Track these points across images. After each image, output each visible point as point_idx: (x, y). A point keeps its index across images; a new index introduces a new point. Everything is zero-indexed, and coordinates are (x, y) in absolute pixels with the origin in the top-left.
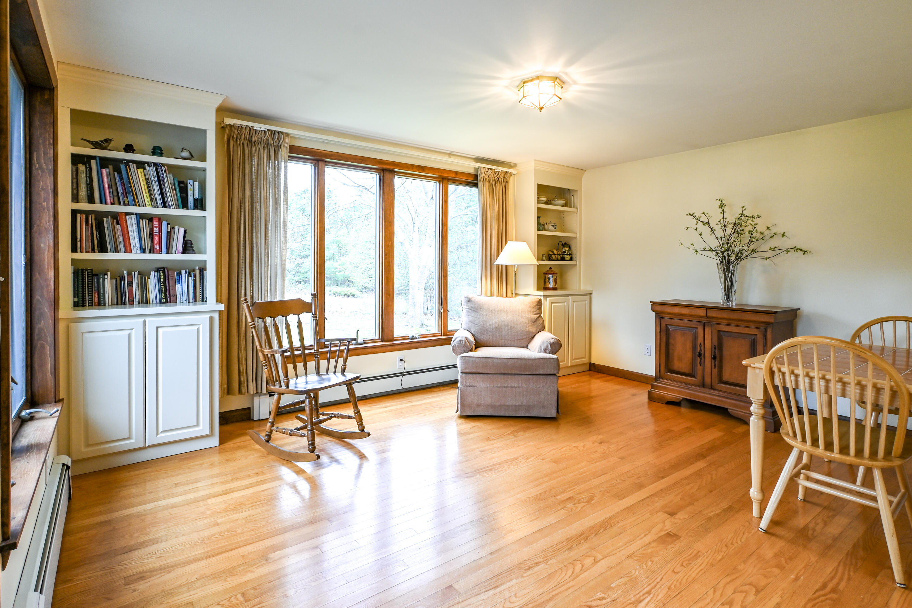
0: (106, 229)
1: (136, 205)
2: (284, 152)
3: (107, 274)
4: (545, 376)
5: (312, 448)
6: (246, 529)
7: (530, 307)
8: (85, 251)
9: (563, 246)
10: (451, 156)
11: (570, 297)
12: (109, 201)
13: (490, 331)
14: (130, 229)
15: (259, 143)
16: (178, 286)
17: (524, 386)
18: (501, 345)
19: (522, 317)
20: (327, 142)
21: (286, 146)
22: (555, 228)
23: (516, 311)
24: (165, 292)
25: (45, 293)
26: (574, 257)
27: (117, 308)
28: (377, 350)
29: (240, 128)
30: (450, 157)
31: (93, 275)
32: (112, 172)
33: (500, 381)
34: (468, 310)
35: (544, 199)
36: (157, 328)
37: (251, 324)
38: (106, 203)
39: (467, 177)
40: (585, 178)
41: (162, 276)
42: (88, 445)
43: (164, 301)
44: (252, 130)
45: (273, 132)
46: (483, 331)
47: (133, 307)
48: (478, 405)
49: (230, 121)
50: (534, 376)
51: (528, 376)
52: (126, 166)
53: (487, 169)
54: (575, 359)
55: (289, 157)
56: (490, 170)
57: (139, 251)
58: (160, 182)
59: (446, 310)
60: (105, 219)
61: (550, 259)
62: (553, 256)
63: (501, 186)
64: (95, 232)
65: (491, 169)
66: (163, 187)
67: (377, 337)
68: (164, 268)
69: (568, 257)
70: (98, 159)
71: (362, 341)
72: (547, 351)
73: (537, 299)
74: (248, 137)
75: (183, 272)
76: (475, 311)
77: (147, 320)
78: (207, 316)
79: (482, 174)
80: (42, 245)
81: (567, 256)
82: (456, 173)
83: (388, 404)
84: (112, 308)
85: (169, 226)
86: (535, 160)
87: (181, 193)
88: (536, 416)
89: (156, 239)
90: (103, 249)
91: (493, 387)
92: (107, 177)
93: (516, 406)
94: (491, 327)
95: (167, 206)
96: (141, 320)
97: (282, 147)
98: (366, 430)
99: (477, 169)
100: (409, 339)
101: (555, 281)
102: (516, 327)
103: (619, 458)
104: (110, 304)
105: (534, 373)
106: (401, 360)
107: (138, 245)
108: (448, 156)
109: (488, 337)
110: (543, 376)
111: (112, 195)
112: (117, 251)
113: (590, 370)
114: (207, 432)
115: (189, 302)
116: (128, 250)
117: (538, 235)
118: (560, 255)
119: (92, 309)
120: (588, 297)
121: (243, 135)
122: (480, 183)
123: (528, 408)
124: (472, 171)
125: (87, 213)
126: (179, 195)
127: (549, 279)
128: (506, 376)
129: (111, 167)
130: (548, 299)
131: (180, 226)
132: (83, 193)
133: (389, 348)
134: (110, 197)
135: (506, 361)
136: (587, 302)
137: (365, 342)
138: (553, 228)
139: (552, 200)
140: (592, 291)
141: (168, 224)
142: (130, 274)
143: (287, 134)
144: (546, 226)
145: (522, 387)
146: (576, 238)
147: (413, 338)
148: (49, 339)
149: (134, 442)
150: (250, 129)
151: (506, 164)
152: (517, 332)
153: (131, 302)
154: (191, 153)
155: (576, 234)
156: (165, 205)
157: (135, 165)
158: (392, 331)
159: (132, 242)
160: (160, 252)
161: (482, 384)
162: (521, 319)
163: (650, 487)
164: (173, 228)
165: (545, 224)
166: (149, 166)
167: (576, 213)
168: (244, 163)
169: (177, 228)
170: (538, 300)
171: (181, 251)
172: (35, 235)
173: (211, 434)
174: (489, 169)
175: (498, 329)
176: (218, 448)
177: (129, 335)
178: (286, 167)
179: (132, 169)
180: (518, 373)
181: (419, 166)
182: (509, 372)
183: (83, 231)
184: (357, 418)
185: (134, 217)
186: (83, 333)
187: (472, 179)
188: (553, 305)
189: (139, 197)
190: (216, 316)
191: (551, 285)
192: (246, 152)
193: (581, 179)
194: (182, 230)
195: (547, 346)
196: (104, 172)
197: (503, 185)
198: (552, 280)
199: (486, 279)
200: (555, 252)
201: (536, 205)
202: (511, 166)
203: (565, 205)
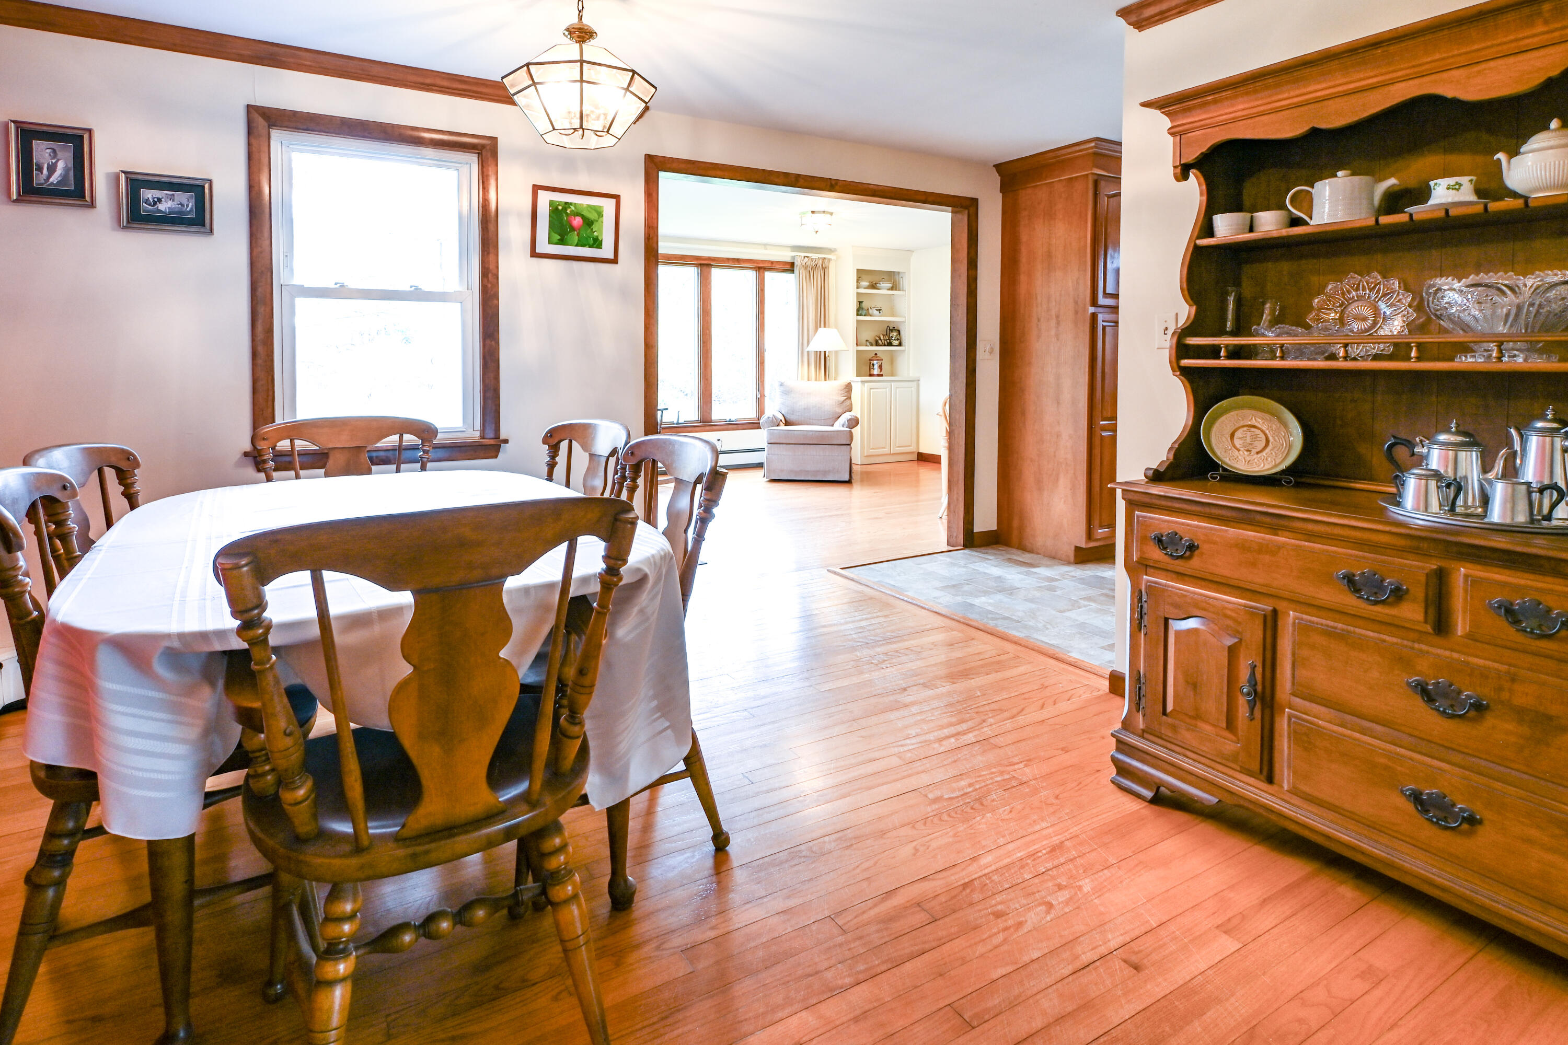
4: (839, 446)
7: (838, 390)
9: (891, 330)
11: (892, 384)
13: (797, 412)
17: (821, 454)
22: (880, 312)
23: (824, 394)
26: (903, 343)
28: (696, 429)
30: (766, 248)
33: (800, 450)
35: (865, 284)
39: (784, 265)
40: (914, 259)
46: (793, 412)
48: (782, 471)
50: (830, 446)
53: (801, 257)
54: (898, 447)
59: (763, 396)
61: (877, 344)
62: (880, 342)
63: (819, 273)
65: (806, 256)
67: (696, 418)
69: (896, 343)
71: (683, 422)
72: (844, 427)
73: (846, 382)
76: (786, 394)
79: (797, 261)
81: (894, 342)
82: (772, 262)
86: (852, 246)
88: (831, 479)
91: (795, 455)
93: (814, 471)
94: (801, 408)
99: (793, 257)
100: (726, 421)
101: (880, 367)
102: (826, 409)
106: (719, 440)
109: (796, 417)
110: (835, 446)
113: (918, 460)
117: (858, 321)
118: (886, 340)
120: (915, 383)
122: (796, 270)
123: (825, 472)
124: (789, 260)
127: (873, 365)
128: (805, 446)
130: (866, 384)
133: (707, 428)
135: (805, 433)
136: (912, 389)
137: (686, 422)
138: (878, 312)
139: (877, 284)
140: (921, 377)
144: (870, 311)
146: (905, 322)
147: (731, 421)
151: (825, 249)
152: (824, 412)
155: (904, 319)
158: (710, 413)
161: (785, 453)
162: (828, 401)
165: (870, 309)
167: (904, 296)
170: (846, 384)
174: (803, 256)
175: (807, 409)
181: (735, 259)
187: (789, 266)
188: (872, 391)
191: (876, 372)
193: (907, 260)
195: (843, 423)
197: (822, 272)
198: (876, 367)
199: (802, 364)
200: (882, 338)
201: (856, 291)
202: (831, 251)
203: (892, 289)
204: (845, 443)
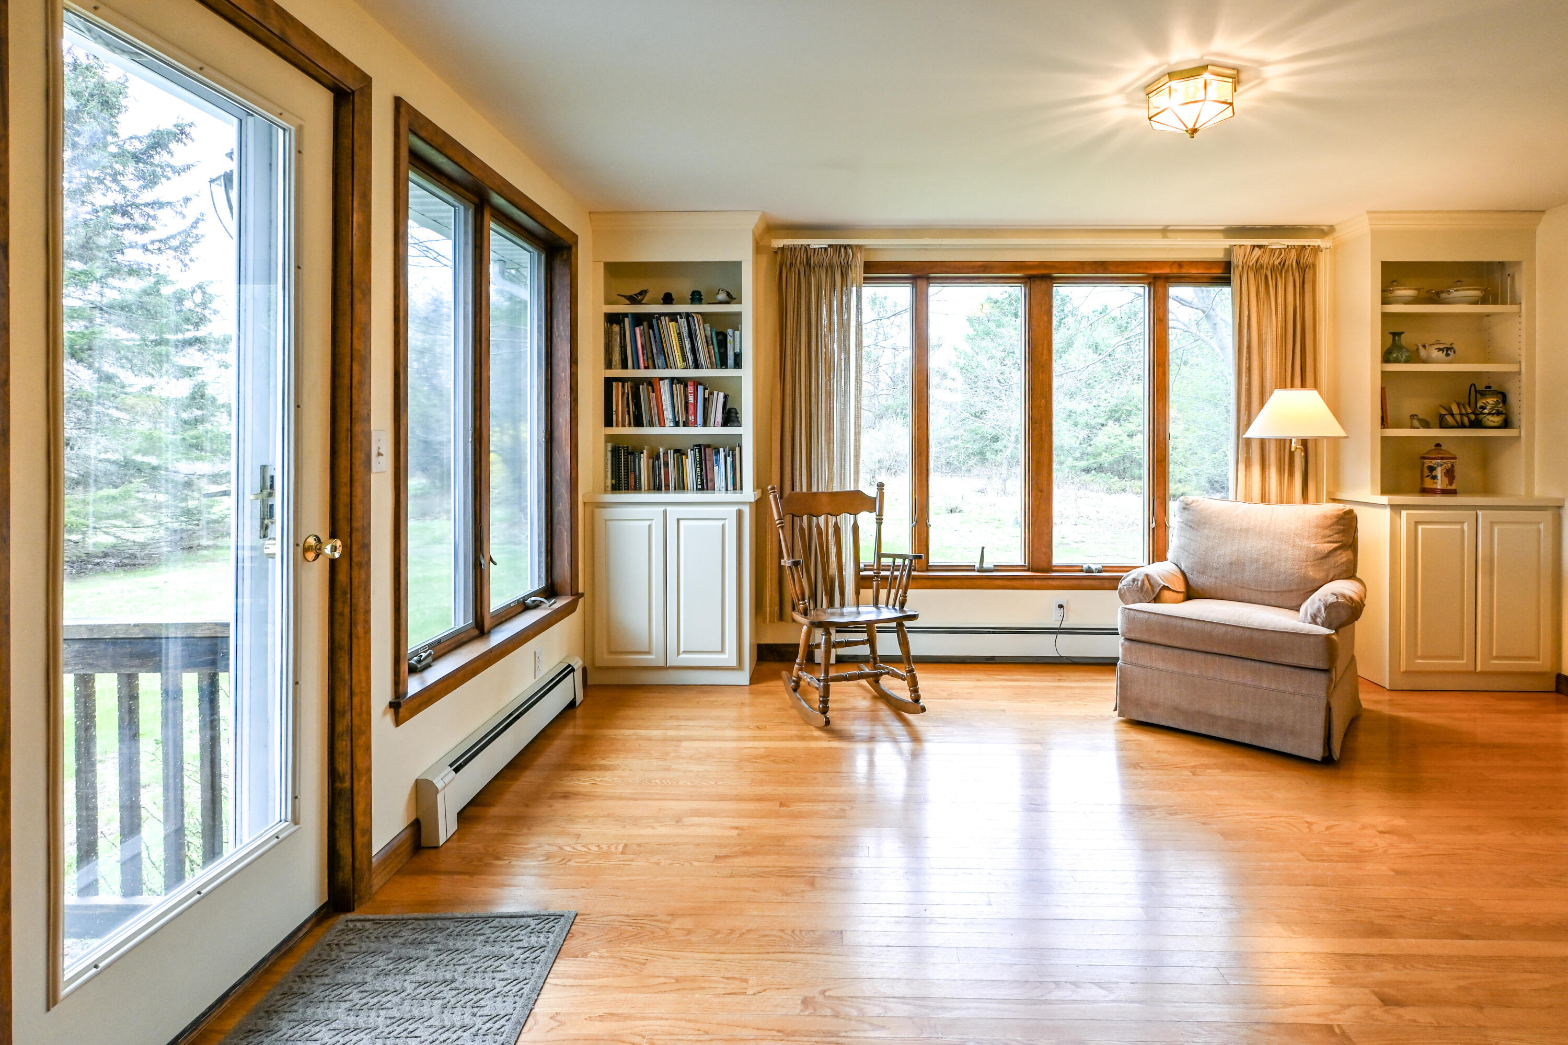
0: (642, 398)
1: (667, 367)
2: (857, 273)
3: (643, 453)
4: (1297, 670)
5: (823, 707)
6: (689, 784)
7: (1318, 526)
8: (620, 425)
9: (1483, 394)
10: (1169, 234)
11: (1480, 513)
12: (642, 365)
13: (1217, 569)
14: (663, 398)
15: (821, 266)
16: (716, 468)
17: (1250, 683)
18: (1240, 598)
19: (1294, 546)
20: (926, 248)
21: (858, 265)
22: (1447, 355)
23: (1282, 534)
24: (701, 476)
25: (563, 473)
26: (1515, 419)
27: (654, 493)
28: (1015, 583)
29: (793, 249)
30: (1165, 236)
31: (629, 453)
32: (646, 330)
33: (1196, 666)
34: (1181, 525)
35: (1407, 293)
36: (678, 520)
37: (778, 522)
38: (639, 368)
39: (1207, 269)
40: (1545, 230)
41: (697, 455)
42: (611, 652)
43: (700, 487)
44: (808, 250)
45: (837, 248)
46: (1204, 568)
47: (669, 493)
48: (1154, 705)
49: (779, 243)
50: (1271, 666)
51: (1258, 664)
52: (657, 320)
53: (1249, 248)
54: (1497, 658)
55: (865, 278)
56: (1256, 249)
57: (672, 424)
58: (691, 336)
60: (641, 386)
61: (1443, 425)
62: (1449, 418)
63: (1291, 278)
64: (631, 402)
65: (1260, 247)
66: (695, 342)
67: (1023, 563)
68: (700, 445)
69: (1497, 420)
70: (630, 316)
71: (990, 566)
72: (1319, 620)
73: (1340, 510)
74: (805, 260)
75: (721, 450)
76: (1193, 528)
77: (669, 509)
78: (734, 509)
79: (1238, 259)
80: (561, 420)
81: (1490, 418)
82: (1180, 264)
83: (1020, 677)
84: (648, 493)
85: (707, 392)
86: (1368, 212)
87: (719, 348)
88: (1277, 749)
89: (691, 408)
90: (638, 422)
91: (1185, 674)
92: (641, 336)
93: (1230, 719)
94: (1222, 561)
95: (700, 366)
96: (661, 509)
97: (853, 267)
98: (922, 702)
99: (1229, 251)
100: (1082, 571)
101: (1453, 474)
102: (1276, 565)
103: (1392, 870)
104: (646, 488)
105: (1271, 659)
106: (1061, 606)
107: (671, 417)
108: (1160, 235)
109: (1213, 580)
110: (1293, 670)
111: (645, 358)
112: (651, 424)
113: (1558, 691)
114: (734, 663)
115: (727, 490)
116: (662, 424)
117: (1386, 375)
118: (1467, 415)
119: (628, 493)
120: (1549, 513)
121: (799, 258)
122: (1235, 278)
123: (1257, 728)
124: (1220, 256)
125: (623, 380)
126: (716, 350)
127: (1432, 468)
128: (1209, 657)
129: (645, 324)
130: (1404, 513)
131: (719, 391)
132: (616, 357)
133: (1036, 582)
134: (644, 360)
135: (1208, 627)
136: (1542, 526)
137: (997, 568)
138: (1441, 355)
139: (1442, 292)
140: (1563, 500)
141: (705, 389)
142: (666, 454)
143: (859, 247)
144: (1423, 353)
145: (1244, 685)
146: (1519, 373)
147: (1089, 570)
148: (566, 523)
149: (654, 659)
150: (806, 248)
151: (1308, 229)
152: (1278, 576)
153: (667, 488)
154: (728, 294)
155: (1518, 366)
156: (697, 365)
157: (667, 318)
158: (1049, 554)
159: (665, 412)
160: (695, 424)
161: (1160, 665)
162: (1290, 550)
163: (1401, 941)
164: (711, 394)
165: (1421, 348)
166: (681, 318)
167: (1519, 314)
168: (799, 297)
169: (715, 393)
170: (1341, 512)
171: (720, 424)
172: (555, 409)
173: (740, 667)
174: (1254, 246)
175: (1236, 565)
176: (748, 687)
177: (650, 526)
178: (859, 297)
179: (664, 323)
180: (1234, 653)
181: (1096, 262)
182: (1216, 650)
183: (618, 404)
184: (909, 679)
185: (667, 381)
186: (606, 520)
187: (1220, 271)
188: (1420, 527)
189: (671, 357)
190: (746, 510)
191: (1440, 483)
192: (803, 280)
193: (1534, 232)
194: (721, 395)
195: (1319, 610)
196: (637, 330)
197: (1297, 275)
198: (1439, 472)
199: (1248, 465)
200: (1455, 410)
201: (1379, 308)
202: (1323, 232)
203: (1483, 301)
204: (1311, 664)
